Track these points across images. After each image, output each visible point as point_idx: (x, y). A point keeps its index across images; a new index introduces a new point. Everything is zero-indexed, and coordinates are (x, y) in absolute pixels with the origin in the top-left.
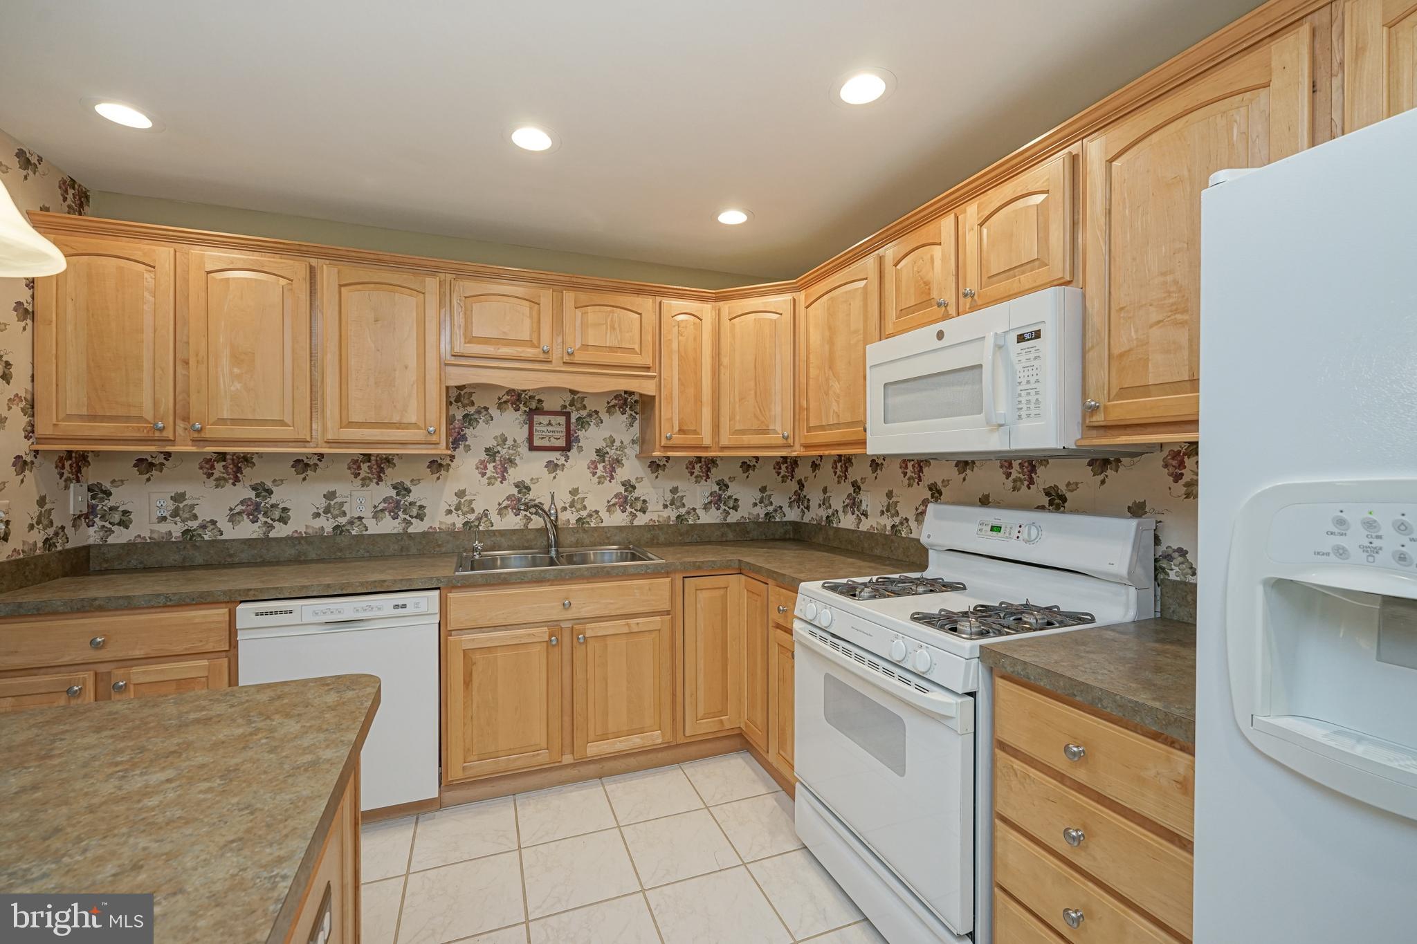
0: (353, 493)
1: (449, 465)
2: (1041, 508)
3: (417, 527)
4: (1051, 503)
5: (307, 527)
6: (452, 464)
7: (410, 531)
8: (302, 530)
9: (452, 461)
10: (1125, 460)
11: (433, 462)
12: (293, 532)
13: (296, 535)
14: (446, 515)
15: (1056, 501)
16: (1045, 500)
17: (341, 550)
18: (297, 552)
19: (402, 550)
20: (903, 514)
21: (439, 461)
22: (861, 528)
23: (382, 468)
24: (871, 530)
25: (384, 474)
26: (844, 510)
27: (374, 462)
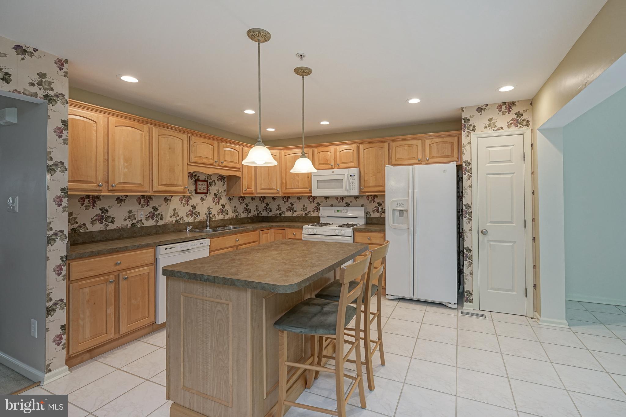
0: (138, 211)
1: (171, 199)
2: (345, 206)
3: (161, 223)
4: (347, 205)
5: (122, 224)
6: (172, 199)
7: (158, 224)
8: (120, 226)
10: (360, 197)
11: (165, 198)
12: (116, 227)
14: (170, 218)
15: (348, 205)
16: (346, 205)
17: (135, 233)
18: (119, 235)
19: (156, 231)
20: (308, 210)
21: (168, 198)
22: (294, 215)
23: (149, 201)
24: (298, 215)
25: (149, 203)
26: (287, 211)
27: (146, 198)
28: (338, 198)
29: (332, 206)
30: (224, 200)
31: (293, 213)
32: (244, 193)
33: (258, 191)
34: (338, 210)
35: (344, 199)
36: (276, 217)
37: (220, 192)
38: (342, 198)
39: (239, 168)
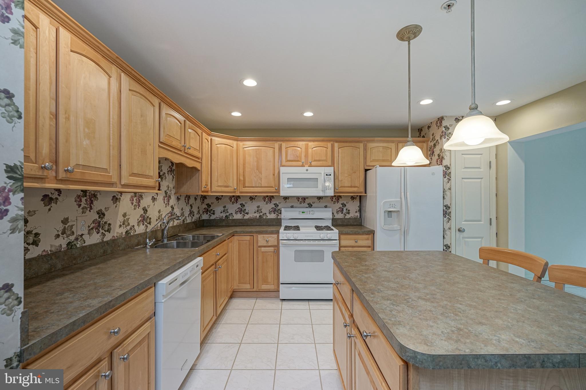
0: (78, 218)
1: (120, 198)
2: (307, 207)
3: (108, 237)
4: (309, 206)
5: (51, 246)
6: (122, 198)
7: (105, 240)
8: (48, 249)
9: (121, 196)
10: (324, 198)
11: (114, 197)
12: (42, 252)
13: (44, 253)
14: (119, 228)
17: (75, 259)
18: (50, 266)
19: (104, 252)
21: (117, 196)
22: (245, 218)
23: (92, 201)
24: (250, 218)
25: (93, 204)
26: (236, 213)
27: (88, 197)
28: (299, 198)
29: (292, 207)
30: (173, 201)
31: (245, 215)
32: (202, 191)
33: (213, 190)
34: (303, 211)
35: (306, 200)
36: (221, 220)
37: (170, 189)
38: (304, 198)
39: (199, 158)
